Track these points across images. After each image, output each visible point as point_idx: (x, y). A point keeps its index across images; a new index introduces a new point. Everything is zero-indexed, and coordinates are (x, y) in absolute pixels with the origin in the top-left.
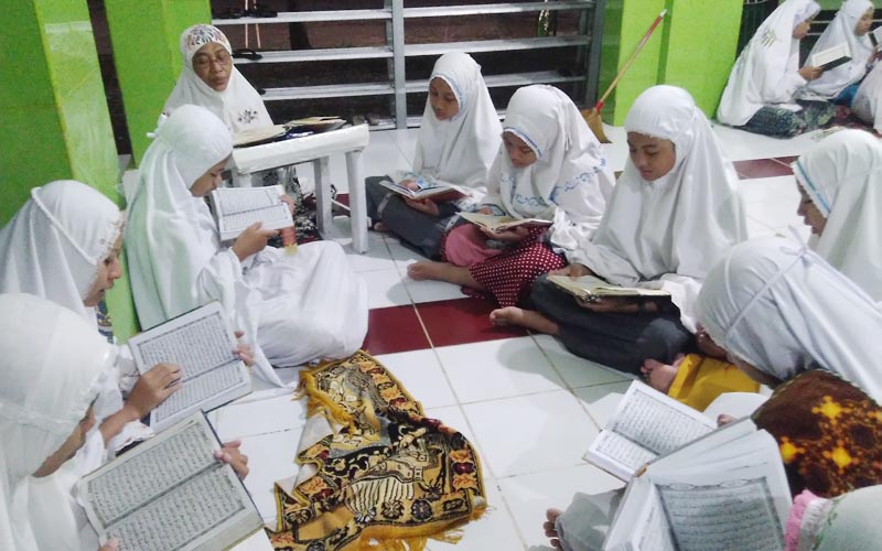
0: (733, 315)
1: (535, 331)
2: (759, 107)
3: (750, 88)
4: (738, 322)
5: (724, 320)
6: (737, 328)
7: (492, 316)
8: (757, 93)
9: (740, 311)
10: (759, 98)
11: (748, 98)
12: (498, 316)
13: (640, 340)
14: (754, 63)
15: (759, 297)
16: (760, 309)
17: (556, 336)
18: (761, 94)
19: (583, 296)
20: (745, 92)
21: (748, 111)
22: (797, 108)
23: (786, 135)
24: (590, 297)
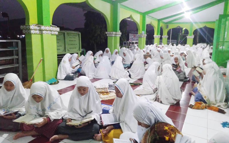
0: (145, 116)
1: (62, 139)
2: (66, 75)
3: (63, 72)
4: (146, 117)
5: (143, 117)
6: (146, 118)
7: (50, 140)
8: (65, 73)
9: (147, 114)
10: (65, 74)
11: (63, 74)
12: (52, 139)
13: (93, 131)
14: (63, 67)
15: (149, 111)
16: (150, 113)
17: (68, 138)
18: (66, 72)
19: (78, 125)
20: (62, 73)
21: (64, 77)
22: (73, 74)
23: (73, 80)
24: (80, 125)
